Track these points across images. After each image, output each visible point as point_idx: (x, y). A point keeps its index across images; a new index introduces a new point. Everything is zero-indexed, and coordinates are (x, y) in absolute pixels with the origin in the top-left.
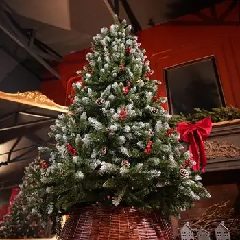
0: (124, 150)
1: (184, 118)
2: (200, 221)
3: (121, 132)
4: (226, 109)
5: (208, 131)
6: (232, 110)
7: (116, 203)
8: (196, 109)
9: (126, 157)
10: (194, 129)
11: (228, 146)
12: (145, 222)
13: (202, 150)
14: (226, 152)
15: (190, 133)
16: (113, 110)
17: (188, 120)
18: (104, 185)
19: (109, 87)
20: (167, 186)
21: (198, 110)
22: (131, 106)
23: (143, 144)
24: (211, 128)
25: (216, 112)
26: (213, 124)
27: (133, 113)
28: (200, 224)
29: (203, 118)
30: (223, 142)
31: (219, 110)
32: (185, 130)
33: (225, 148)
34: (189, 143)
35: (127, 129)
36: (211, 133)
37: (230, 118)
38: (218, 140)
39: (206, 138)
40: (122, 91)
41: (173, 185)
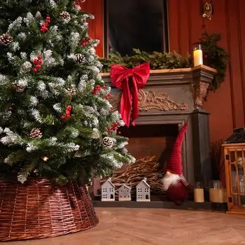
0: (36, 114)
1: (120, 59)
2: (123, 175)
3: (32, 90)
4: (168, 55)
5: (145, 79)
6: (174, 57)
7: (22, 179)
8: (134, 50)
9: (37, 125)
10: (130, 75)
11: (164, 98)
12: (59, 193)
13: (135, 100)
14: (160, 104)
15: (125, 79)
16: (24, 55)
17: (125, 62)
18: (6, 160)
19: (20, 19)
20: (87, 156)
21: (137, 51)
22: (48, 53)
23: (61, 106)
24: (148, 75)
25: (157, 57)
26: (151, 71)
27: (52, 61)
28: (122, 177)
29: (142, 62)
30: (159, 93)
31: (160, 55)
32: (120, 74)
33: (160, 100)
34: (122, 90)
35: (42, 86)
36: (148, 81)
37: (171, 66)
38: (154, 90)
39: (141, 86)
40: (40, 27)
41: (94, 153)
